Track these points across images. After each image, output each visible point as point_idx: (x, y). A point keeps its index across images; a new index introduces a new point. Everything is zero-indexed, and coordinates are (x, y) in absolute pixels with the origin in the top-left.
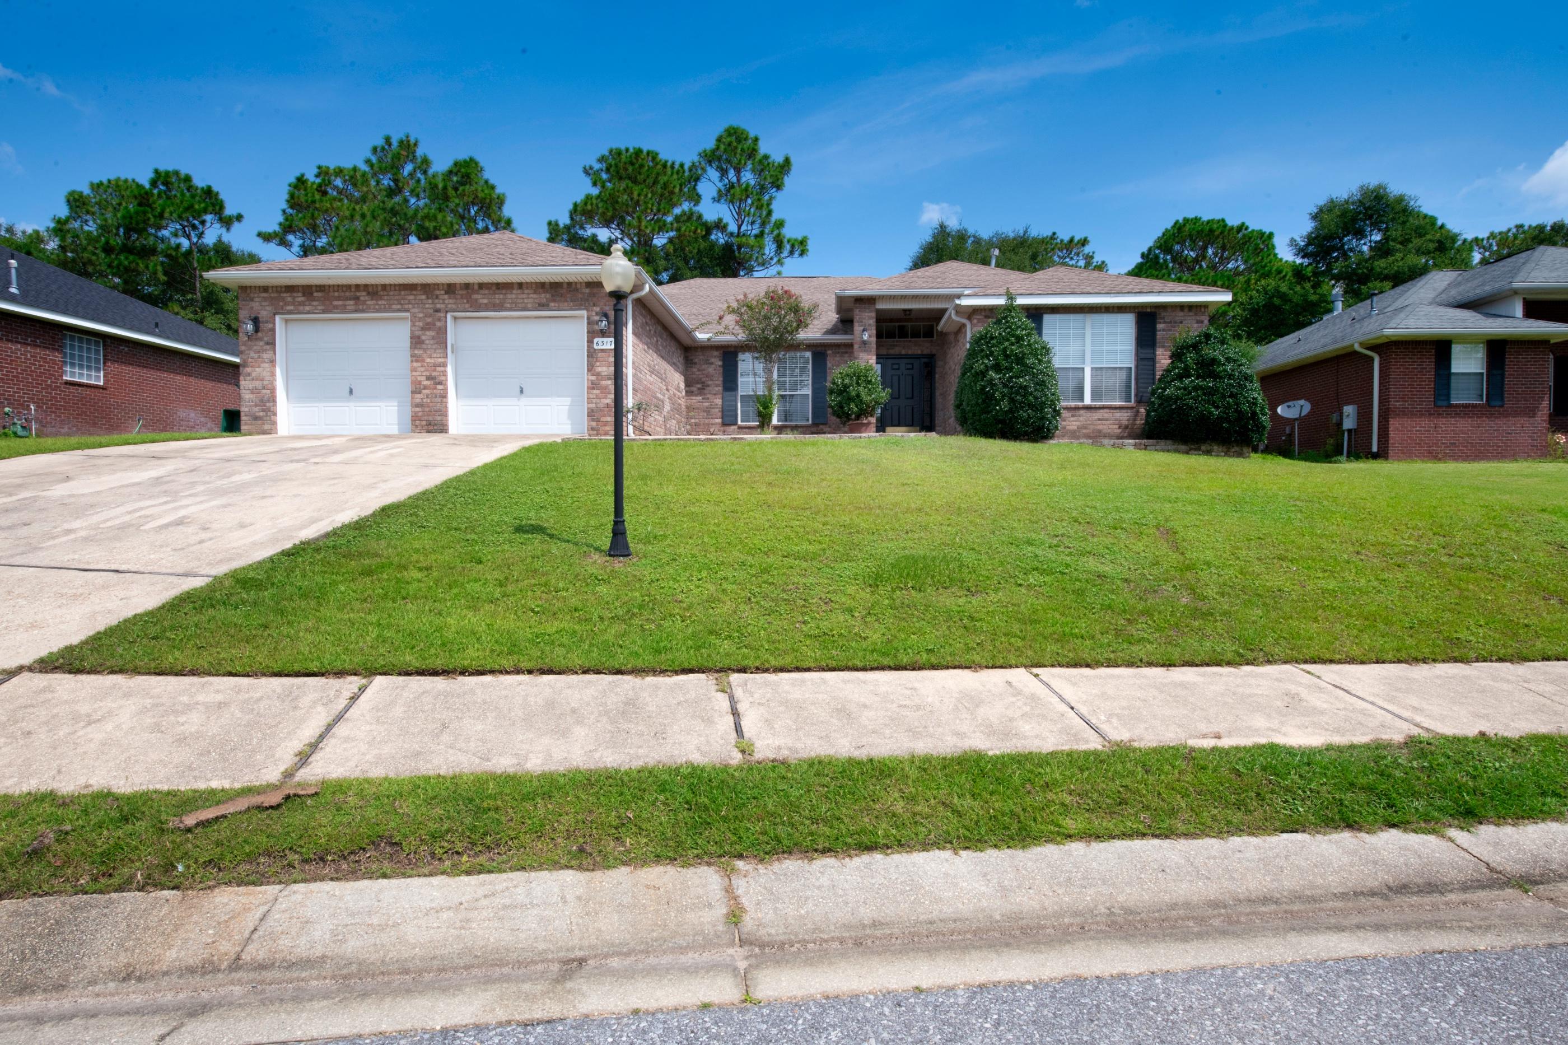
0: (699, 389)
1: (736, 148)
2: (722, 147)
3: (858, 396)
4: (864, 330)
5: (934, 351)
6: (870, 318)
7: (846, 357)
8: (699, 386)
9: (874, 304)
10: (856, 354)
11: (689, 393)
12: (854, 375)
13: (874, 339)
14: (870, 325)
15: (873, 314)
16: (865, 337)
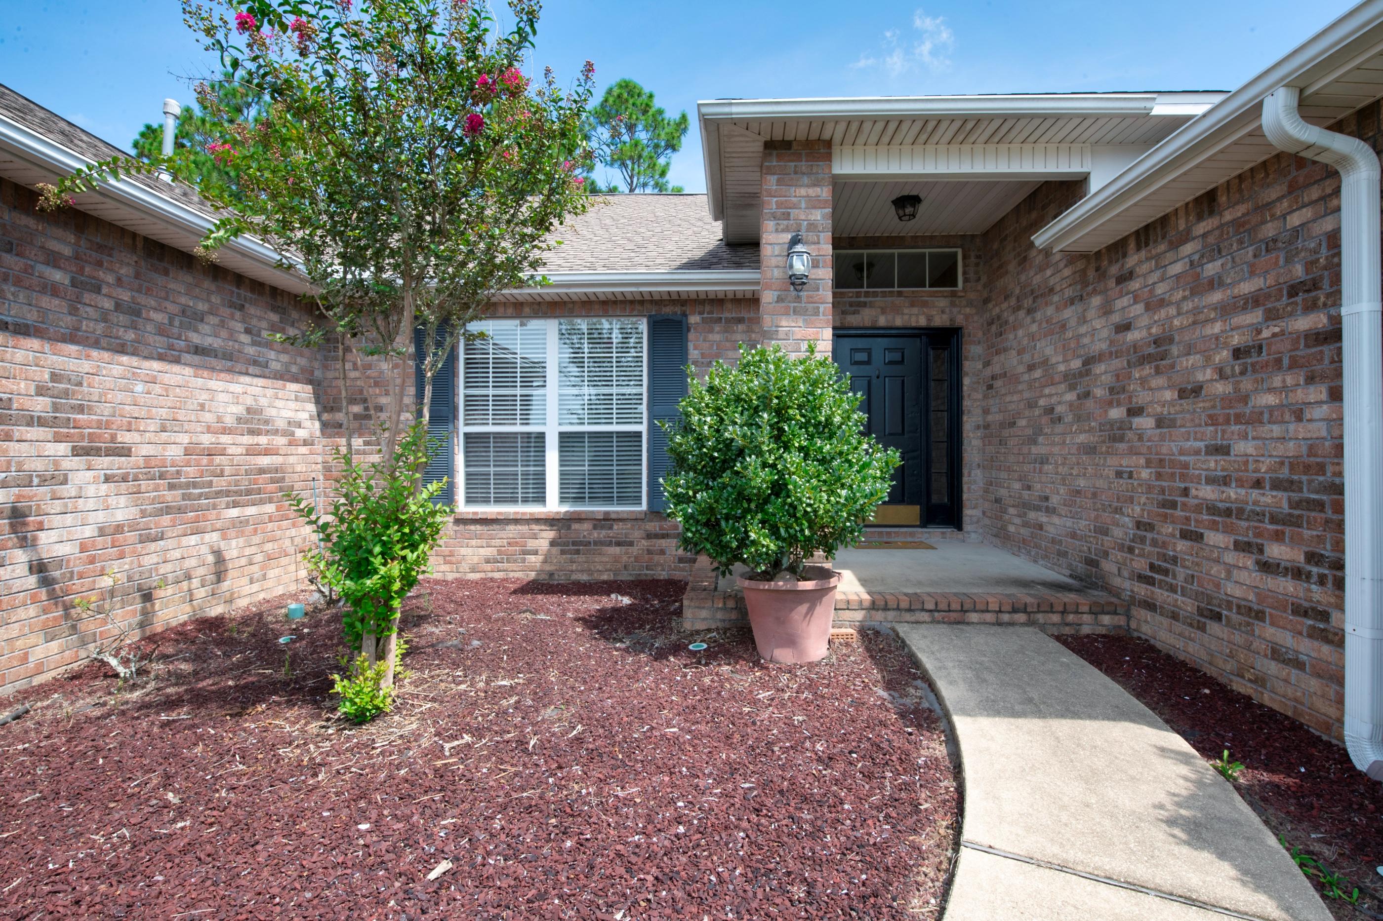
0: (356, 417)
1: (627, 101)
2: (611, 100)
3: (779, 488)
4: (795, 241)
5: (960, 320)
6: (814, 203)
7: (739, 333)
8: (356, 409)
9: (828, 157)
10: (767, 321)
11: (329, 428)
12: (765, 400)
13: (826, 274)
14: (812, 227)
15: (825, 193)
16: (799, 266)
